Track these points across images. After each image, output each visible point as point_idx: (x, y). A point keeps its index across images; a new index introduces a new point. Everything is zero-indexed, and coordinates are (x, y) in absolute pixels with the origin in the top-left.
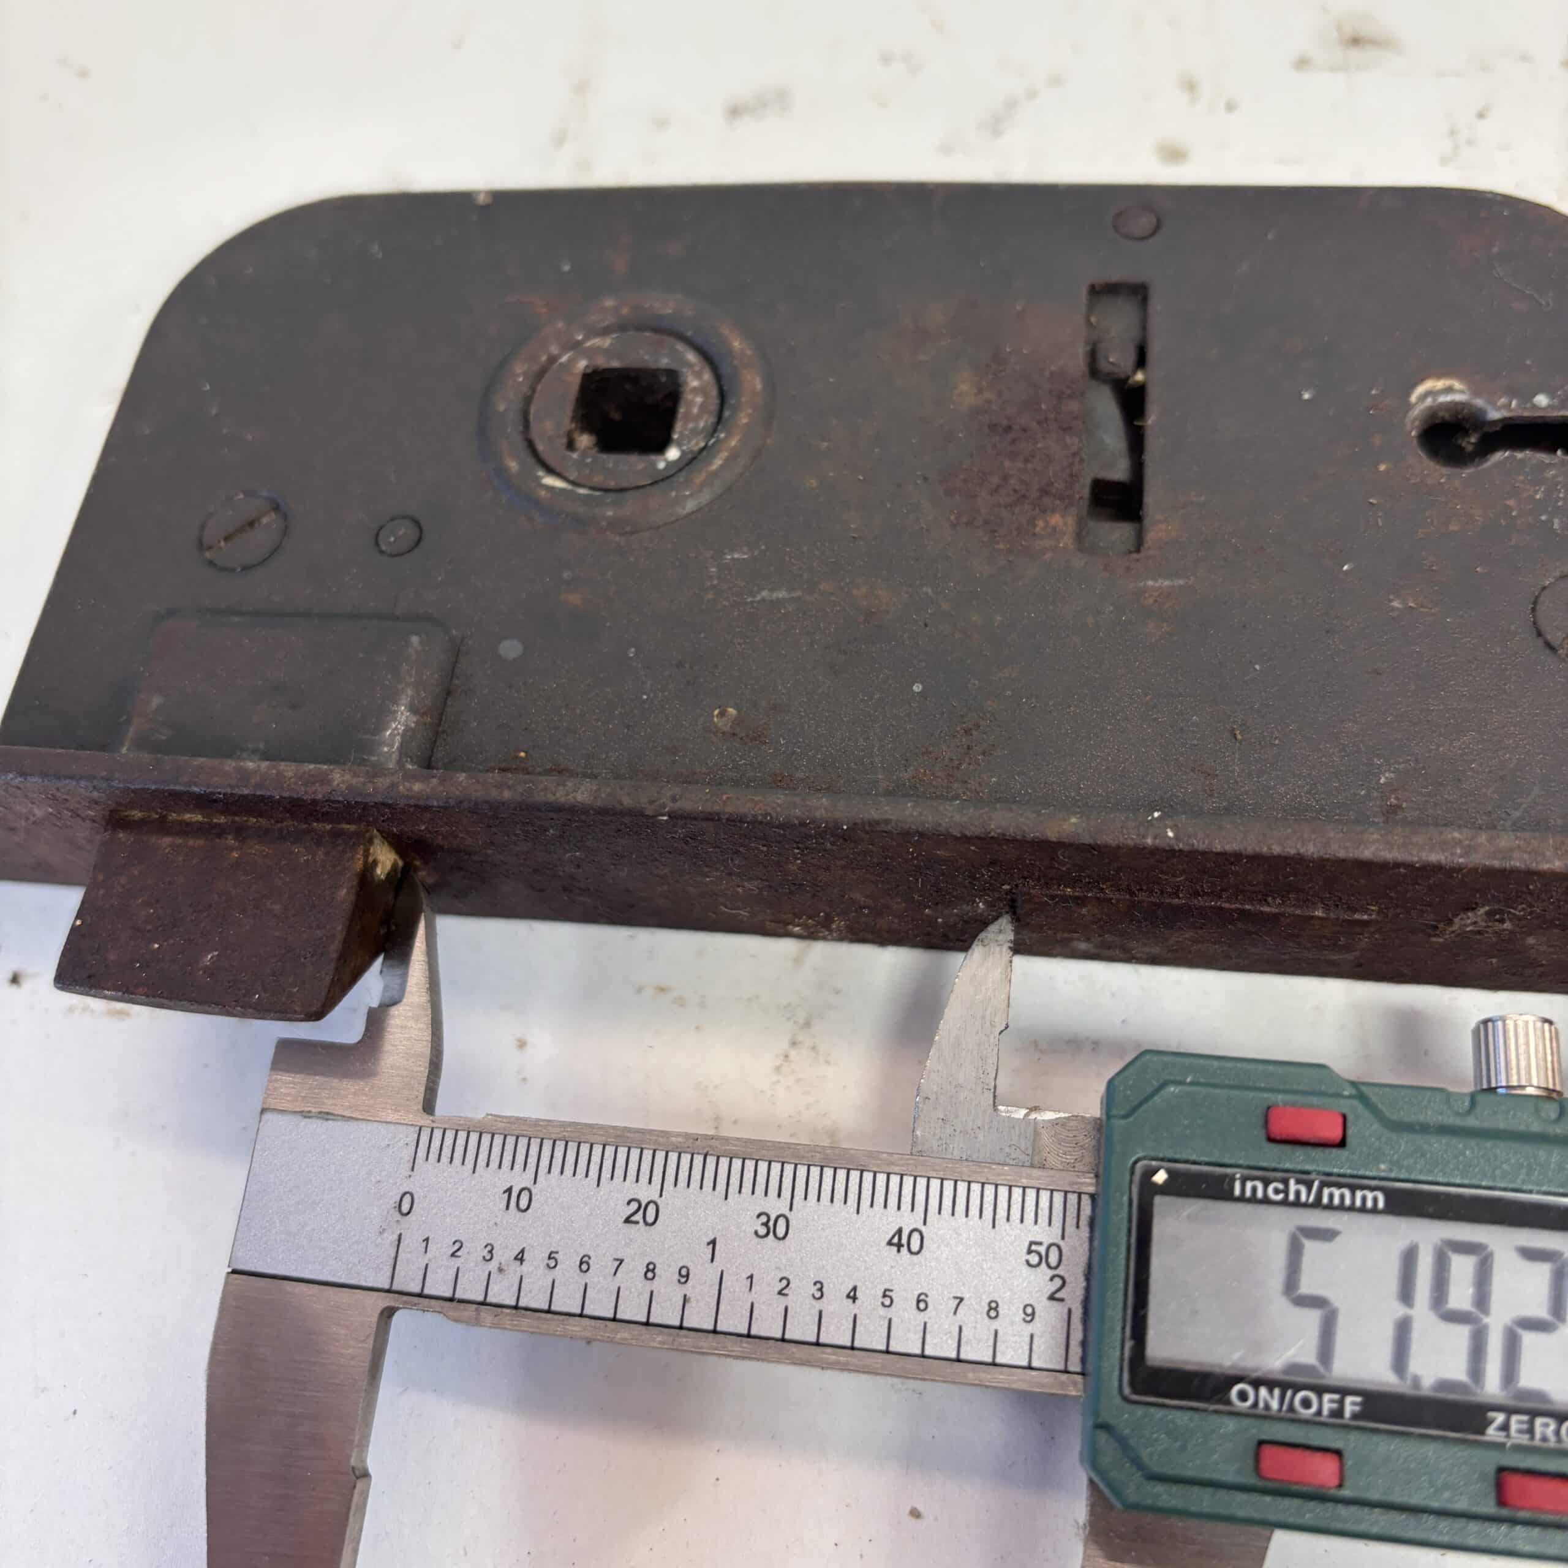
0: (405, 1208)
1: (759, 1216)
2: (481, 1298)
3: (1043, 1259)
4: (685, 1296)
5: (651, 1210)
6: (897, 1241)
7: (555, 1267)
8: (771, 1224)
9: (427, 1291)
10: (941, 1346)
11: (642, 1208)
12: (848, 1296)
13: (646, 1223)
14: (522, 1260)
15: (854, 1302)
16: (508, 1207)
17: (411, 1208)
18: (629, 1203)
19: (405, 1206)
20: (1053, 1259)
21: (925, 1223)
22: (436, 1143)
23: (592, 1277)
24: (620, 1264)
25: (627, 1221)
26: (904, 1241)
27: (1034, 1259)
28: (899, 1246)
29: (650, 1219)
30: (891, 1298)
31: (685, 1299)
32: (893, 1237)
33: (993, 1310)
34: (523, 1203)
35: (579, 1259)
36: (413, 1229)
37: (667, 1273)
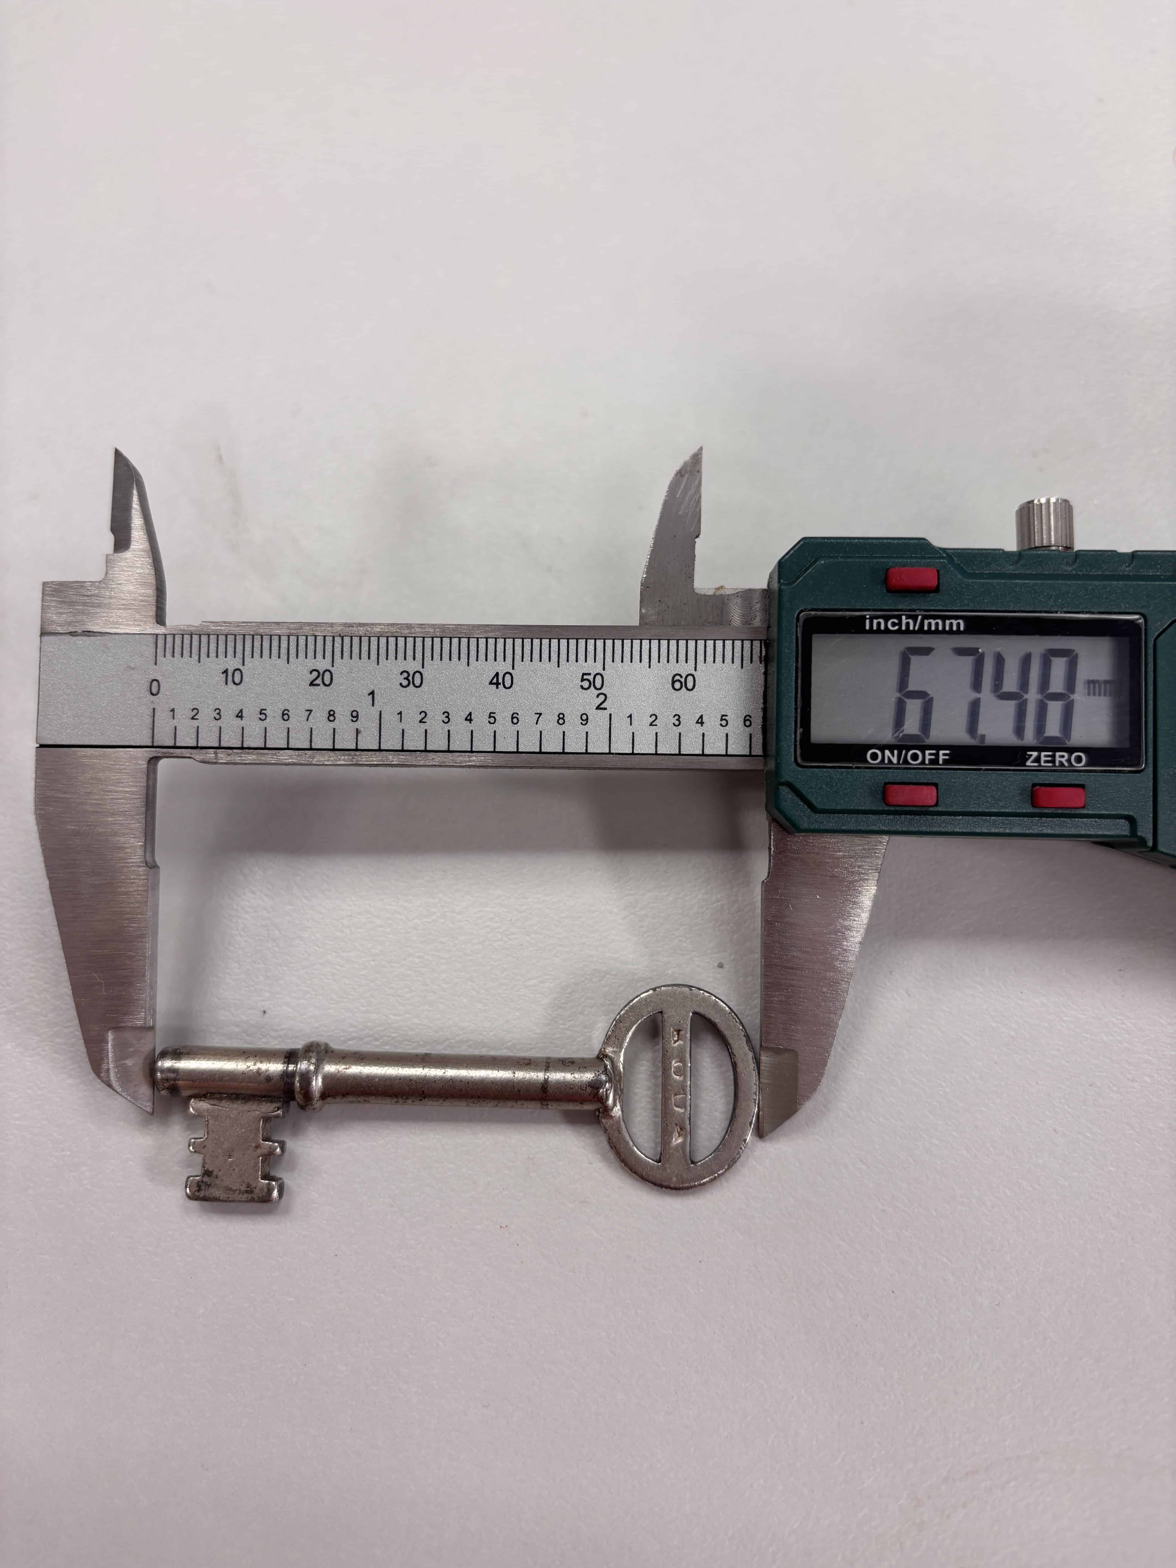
0: (154, 691)
1: (402, 673)
2: (217, 745)
3: (592, 684)
4: (357, 729)
5: (327, 675)
6: (496, 681)
7: (265, 719)
8: (410, 678)
9: (178, 744)
10: (529, 744)
11: (320, 674)
12: (466, 719)
13: (325, 685)
14: (241, 717)
15: (470, 723)
16: (226, 684)
17: (159, 690)
18: (311, 673)
19: (154, 688)
20: (598, 685)
21: (513, 669)
22: (169, 645)
23: (292, 723)
24: (310, 713)
25: (312, 684)
26: (500, 681)
27: (586, 684)
28: (497, 684)
29: (327, 682)
30: (494, 717)
31: (358, 732)
32: (493, 679)
33: (561, 718)
34: (237, 680)
35: (282, 712)
36: (162, 703)
37: (343, 716)
